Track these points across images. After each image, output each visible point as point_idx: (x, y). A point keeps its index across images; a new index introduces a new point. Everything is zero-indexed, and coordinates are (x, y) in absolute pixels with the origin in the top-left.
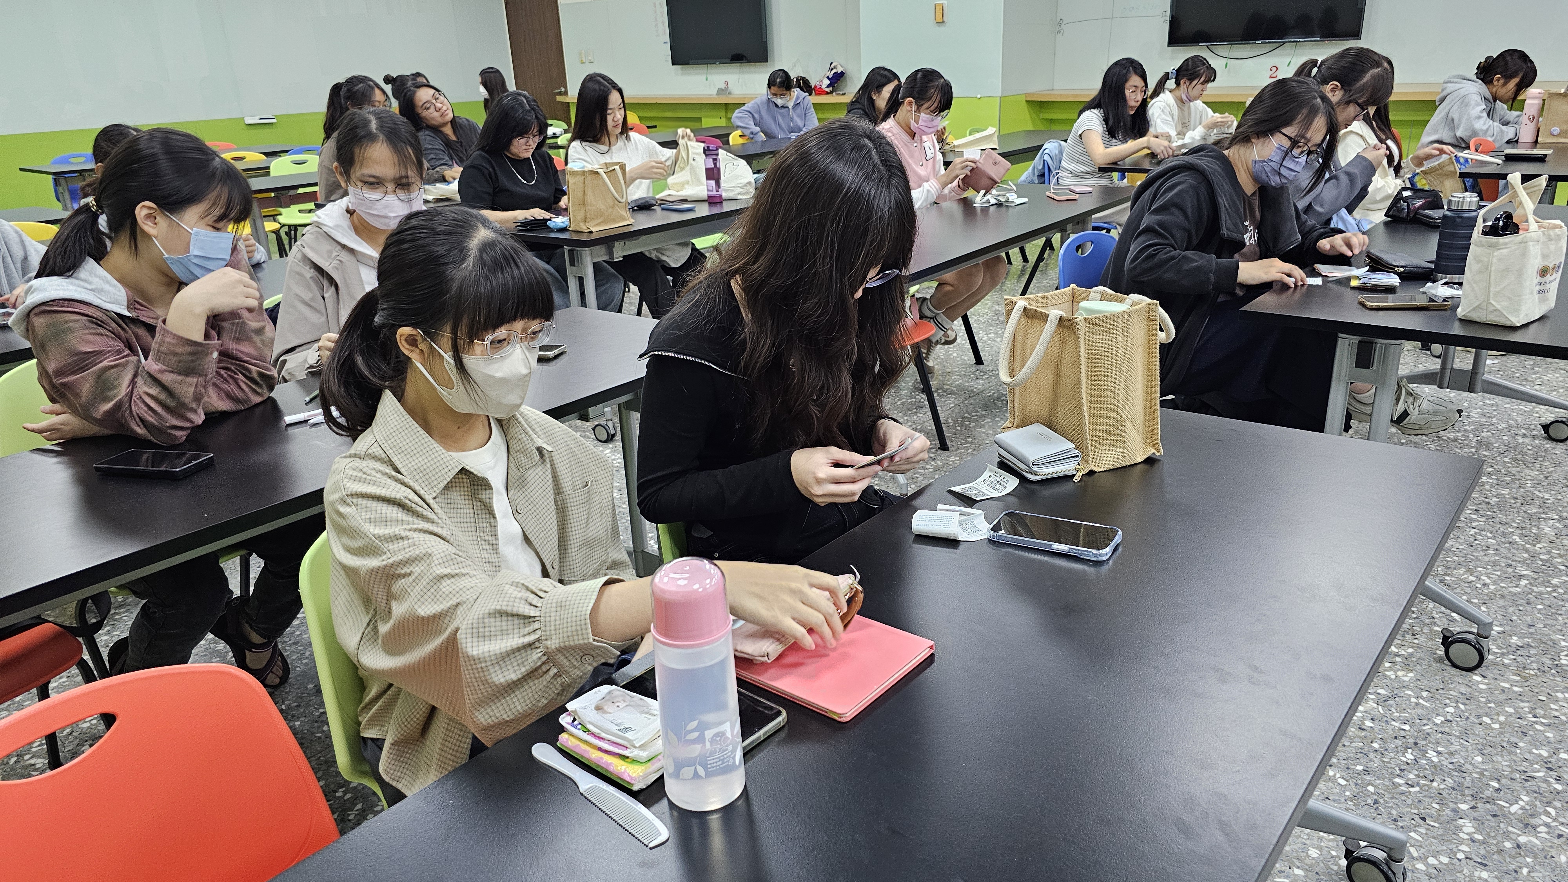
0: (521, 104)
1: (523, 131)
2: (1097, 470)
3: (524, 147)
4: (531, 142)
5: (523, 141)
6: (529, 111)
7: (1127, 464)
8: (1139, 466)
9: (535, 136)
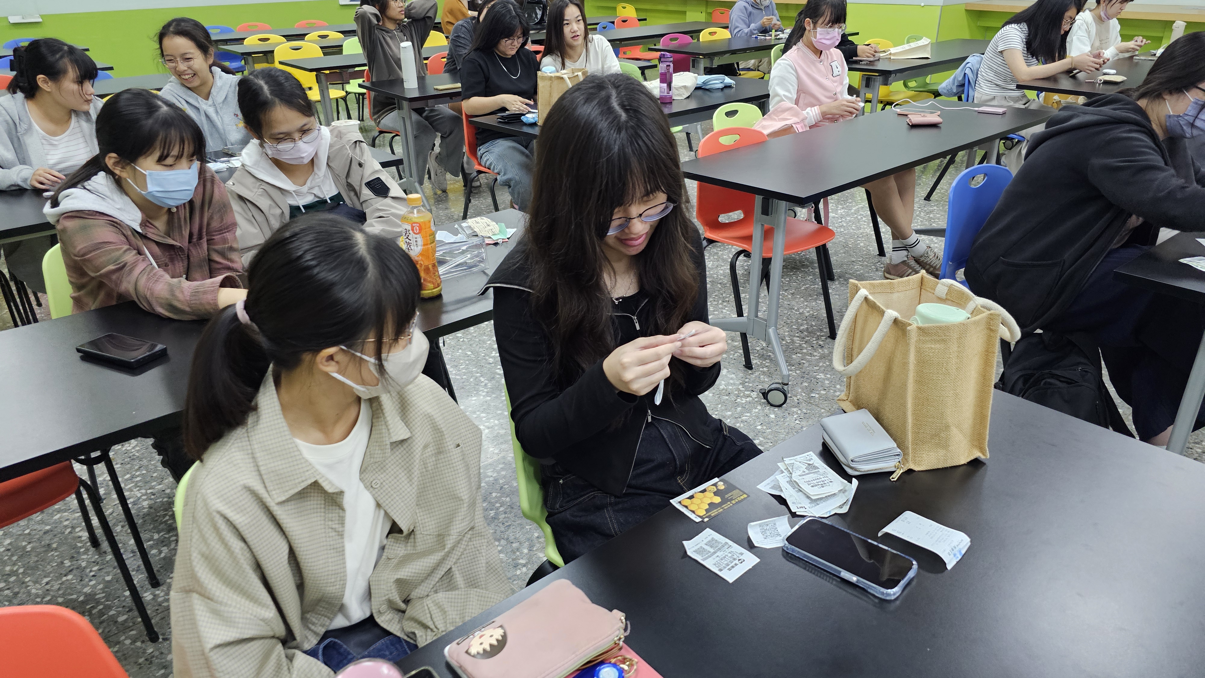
0: (509, 11)
1: (509, 34)
2: (916, 468)
3: (510, 47)
4: (516, 43)
5: (509, 42)
6: (514, 17)
7: (948, 465)
8: (961, 468)
9: (519, 38)
